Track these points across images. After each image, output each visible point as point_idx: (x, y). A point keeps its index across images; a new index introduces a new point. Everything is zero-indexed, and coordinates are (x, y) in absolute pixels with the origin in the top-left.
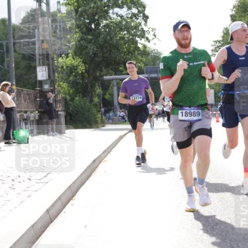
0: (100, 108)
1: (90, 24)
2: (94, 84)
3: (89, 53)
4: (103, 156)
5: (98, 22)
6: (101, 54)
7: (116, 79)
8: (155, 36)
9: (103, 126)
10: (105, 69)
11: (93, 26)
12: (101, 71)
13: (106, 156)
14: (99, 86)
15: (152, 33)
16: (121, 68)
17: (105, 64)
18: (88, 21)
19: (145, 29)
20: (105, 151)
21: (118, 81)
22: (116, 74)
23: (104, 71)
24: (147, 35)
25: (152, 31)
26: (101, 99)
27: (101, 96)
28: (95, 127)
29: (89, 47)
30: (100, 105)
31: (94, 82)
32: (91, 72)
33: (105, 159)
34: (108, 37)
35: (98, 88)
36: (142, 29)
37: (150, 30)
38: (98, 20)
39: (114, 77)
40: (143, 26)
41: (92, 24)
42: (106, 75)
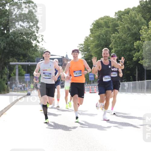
0: (7, 81)
1: (4, 30)
2: (4, 67)
3: (1, 47)
4: (4, 111)
5: (9, 29)
6: (8, 48)
7: (18, 65)
8: (43, 39)
9: (8, 93)
10: (11, 58)
11: (5, 32)
12: (9, 59)
13: (6, 111)
14: (7, 68)
15: (41, 38)
16: (21, 58)
17: (11, 55)
18: (2, 28)
19: (37, 35)
20: (6, 108)
21: (20, 66)
22: (18, 62)
23: (11, 59)
24: (38, 39)
25: (41, 36)
26: (8, 76)
27: (8, 74)
28: (3, 93)
29: (2, 43)
30: (7, 79)
31: (4, 66)
32: (2, 59)
33: (5, 113)
34: (13, 38)
35: (7, 69)
36: (35, 35)
37: (40, 36)
38: (9, 28)
39: (17, 63)
40: (36, 33)
41: (5, 31)
42: (12, 62)
